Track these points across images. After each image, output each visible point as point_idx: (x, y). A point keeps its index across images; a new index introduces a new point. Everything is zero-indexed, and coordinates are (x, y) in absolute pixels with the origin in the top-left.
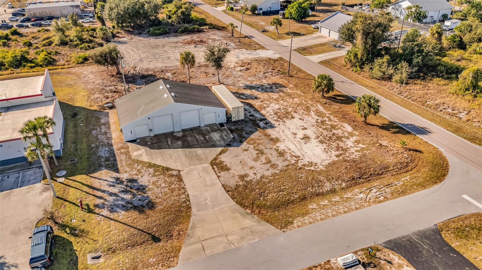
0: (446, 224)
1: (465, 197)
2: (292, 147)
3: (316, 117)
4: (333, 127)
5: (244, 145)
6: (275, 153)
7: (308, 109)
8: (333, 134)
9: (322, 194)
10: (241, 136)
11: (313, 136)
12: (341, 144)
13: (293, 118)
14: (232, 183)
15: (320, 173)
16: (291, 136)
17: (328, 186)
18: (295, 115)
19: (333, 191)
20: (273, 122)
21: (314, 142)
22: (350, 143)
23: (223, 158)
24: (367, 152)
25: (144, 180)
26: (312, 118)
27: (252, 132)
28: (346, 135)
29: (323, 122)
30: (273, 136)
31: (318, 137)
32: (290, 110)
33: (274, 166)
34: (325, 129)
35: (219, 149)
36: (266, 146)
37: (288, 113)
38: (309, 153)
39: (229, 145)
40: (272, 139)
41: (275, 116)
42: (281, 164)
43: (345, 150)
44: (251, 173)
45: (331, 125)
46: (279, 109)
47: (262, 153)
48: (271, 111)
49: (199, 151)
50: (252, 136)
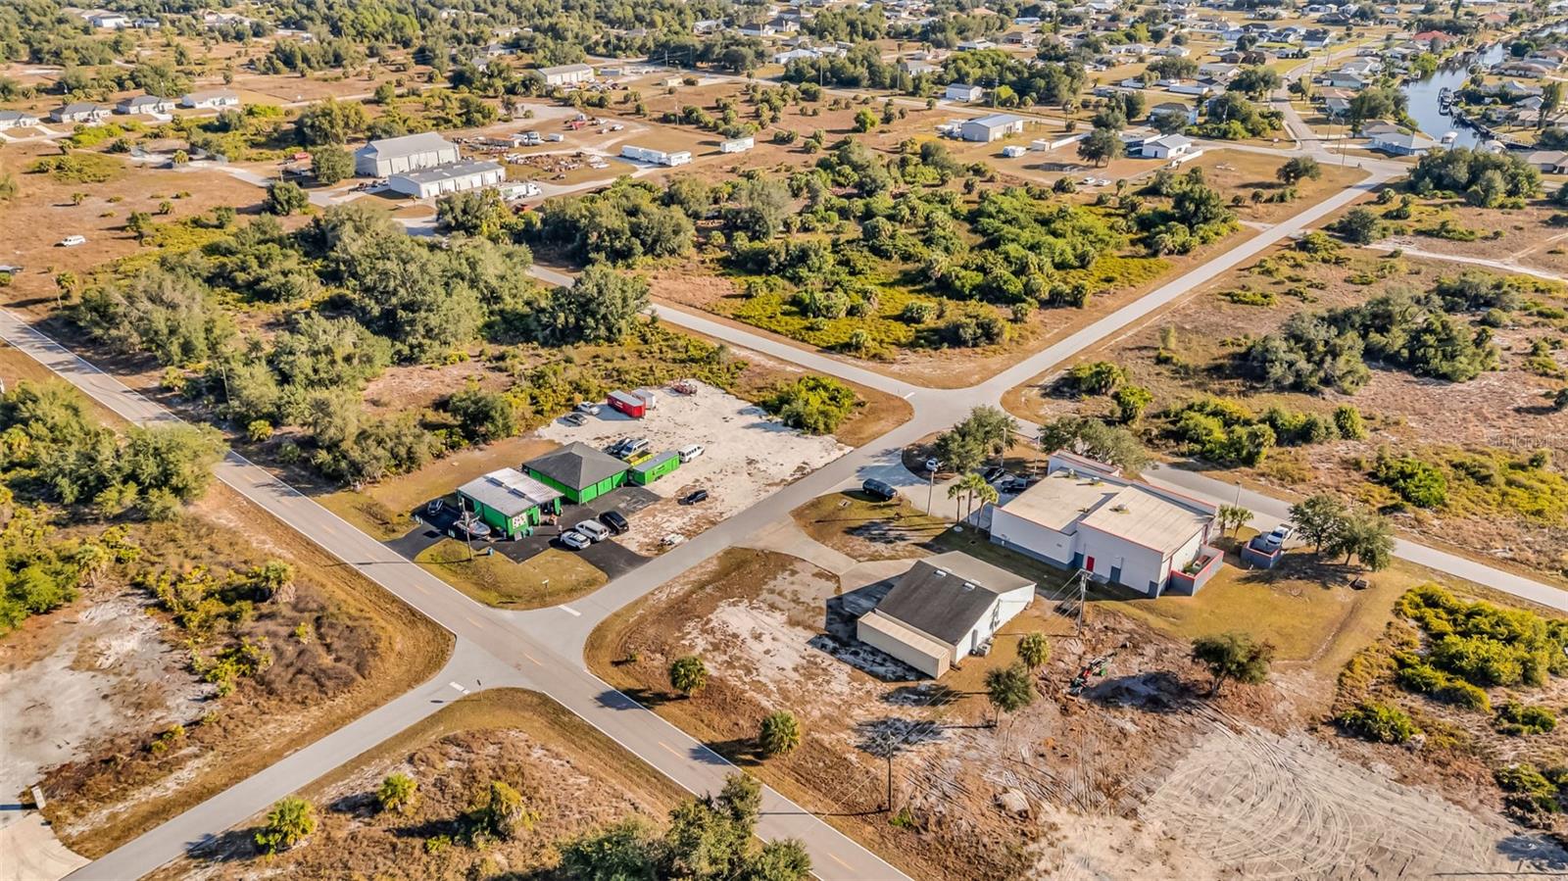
0: (602, 584)
1: (577, 614)
2: (768, 620)
3: (761, 679)
4: (730, 665)
5: (824, 606)
6: (781, 606)
7: (785, 694)
8: (725, 652)
9: (709, 583)
10: (839, 614)
11: (750, 642)
12: (710, 638)
13: (795, 670)
14: (798, 566)
15: (721, 598)
16: (778, 635)
17: (709, 589)
18: (796, 676)
19: (702, 586)
20: (816, 651)
21: (745, 634)
22: (701, 644)
23: (831, 585)
24: (677, 634)
25: (880, 547)
26: (766, 674)
27: (829, 622)
28: (709, 655)
29: (749, 672)
30: (800, 628)
31: (743, 642)
32: (810, 686)
33: (772, 591)
34: (740, 658)
35: (844, 591)
36: (797, 612)
37: (810, 677)
38: (743, 616)
39: (840, 598)
40: (798, 624)
41: (824, 665)
42: (765, 595)
43: (704, 631)
44: (790, 579)
45: (734, 667)
46: (828, 682)
47: (796, 601)
48: (836, 673)
49: (864, 584)
50: (824, 618)
